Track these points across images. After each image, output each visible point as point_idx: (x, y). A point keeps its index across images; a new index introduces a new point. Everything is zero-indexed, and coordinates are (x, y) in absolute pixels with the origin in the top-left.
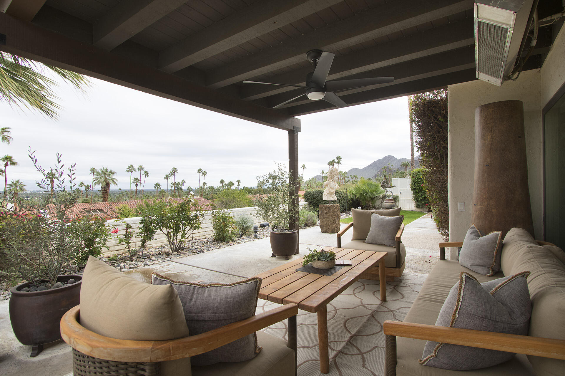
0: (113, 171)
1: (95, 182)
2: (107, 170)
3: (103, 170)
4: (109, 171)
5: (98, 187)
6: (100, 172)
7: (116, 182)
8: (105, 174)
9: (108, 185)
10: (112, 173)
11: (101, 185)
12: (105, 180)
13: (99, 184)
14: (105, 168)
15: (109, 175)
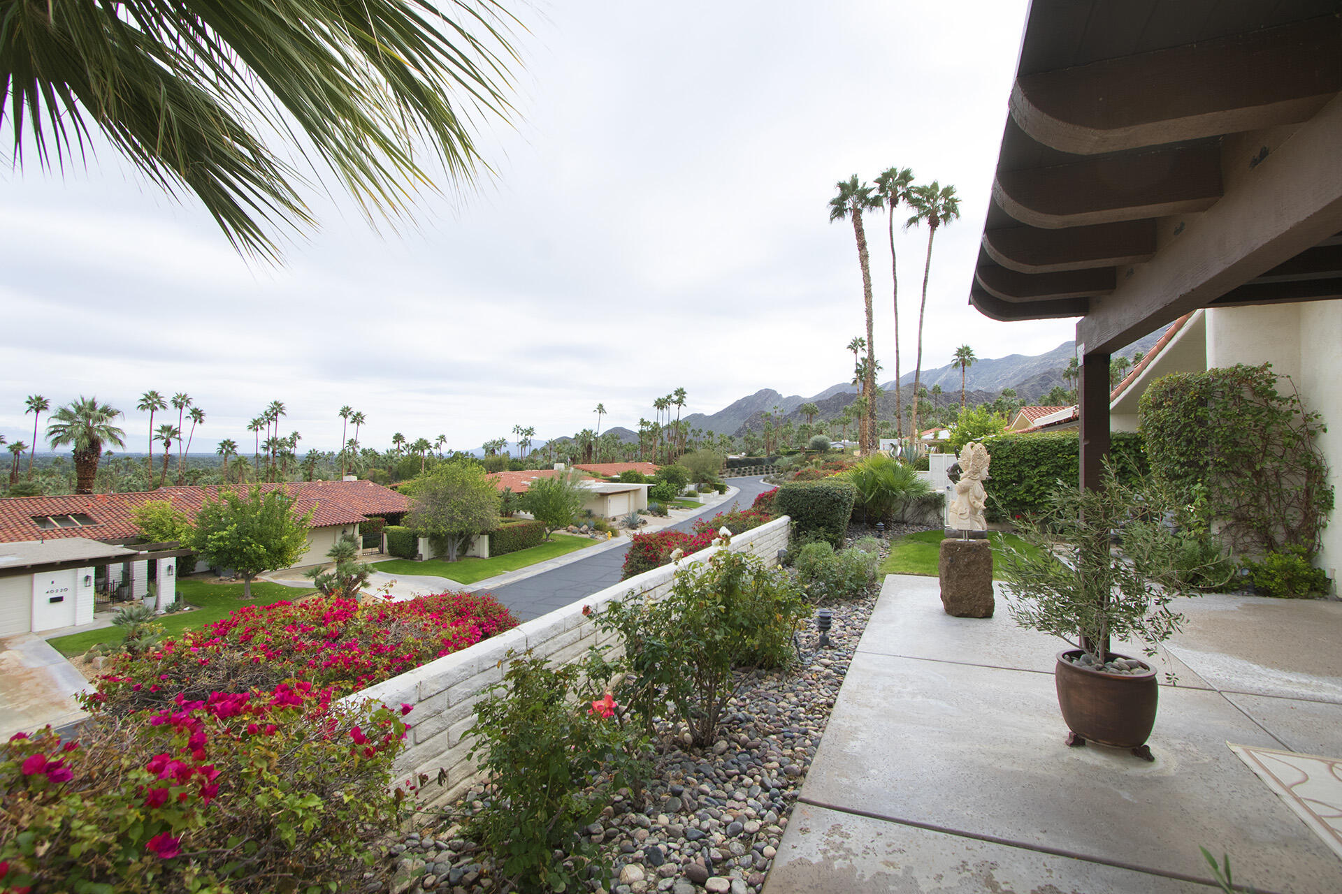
0: (114, 407)
1: (54, 437)
2: (93, 405)
3: (81, 404)
4: (99, 407)
5: (66, 451)
6: (73, 410)
7: (120, 437)
8: (88, 416)
9: (95, 445)
10: (109, 412)
11: (72, 446)
12: (89, 432)
13: (66, 440)
14: (88, 399)
15: (100, 419)
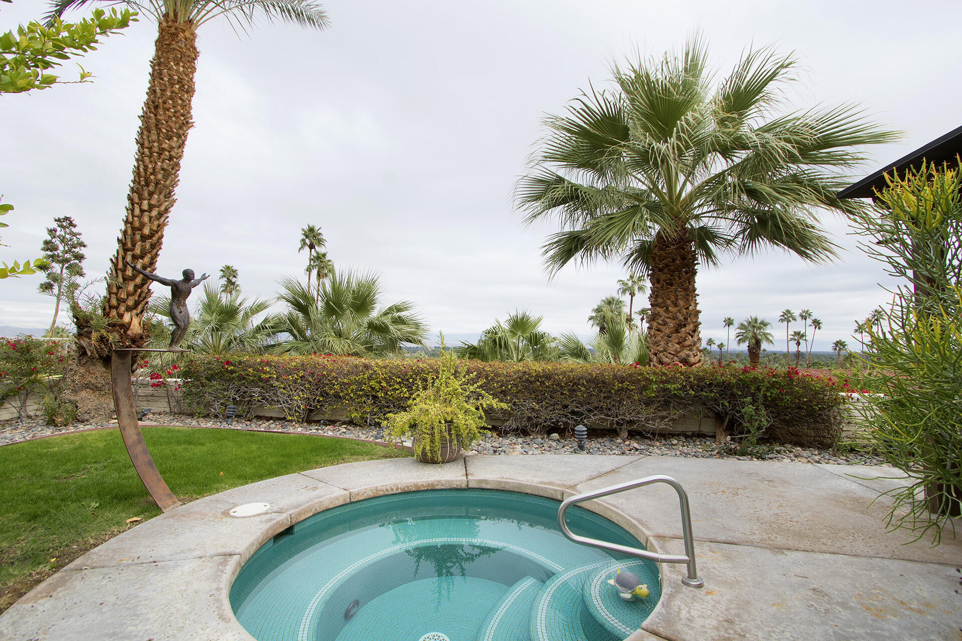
0: (766, 321)
1: (738, 339)
2: (756, 320)
3: (750, 320)
4: (759, 321)
5: (744, 347)
6: (746, 324)
7: (771, 338)
8: (754, 327)
9: (758, 343)
10: (764, 324)
11: (747, 344)
12: (755, 337)
13: (744, 341)
14: (754, 317)
15: (760, 328)
